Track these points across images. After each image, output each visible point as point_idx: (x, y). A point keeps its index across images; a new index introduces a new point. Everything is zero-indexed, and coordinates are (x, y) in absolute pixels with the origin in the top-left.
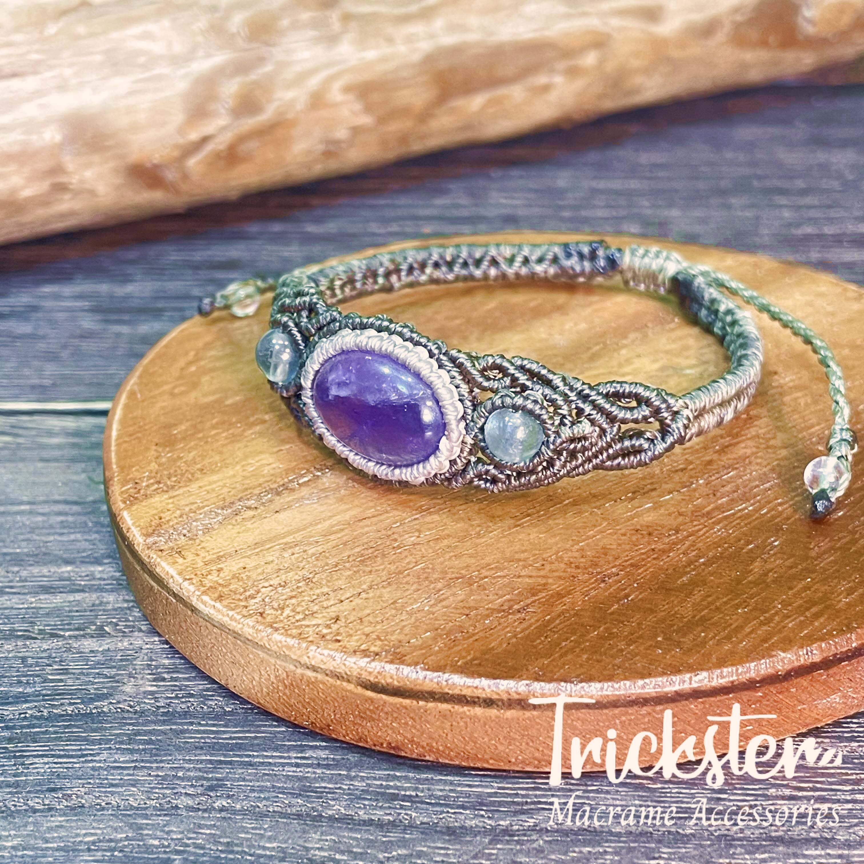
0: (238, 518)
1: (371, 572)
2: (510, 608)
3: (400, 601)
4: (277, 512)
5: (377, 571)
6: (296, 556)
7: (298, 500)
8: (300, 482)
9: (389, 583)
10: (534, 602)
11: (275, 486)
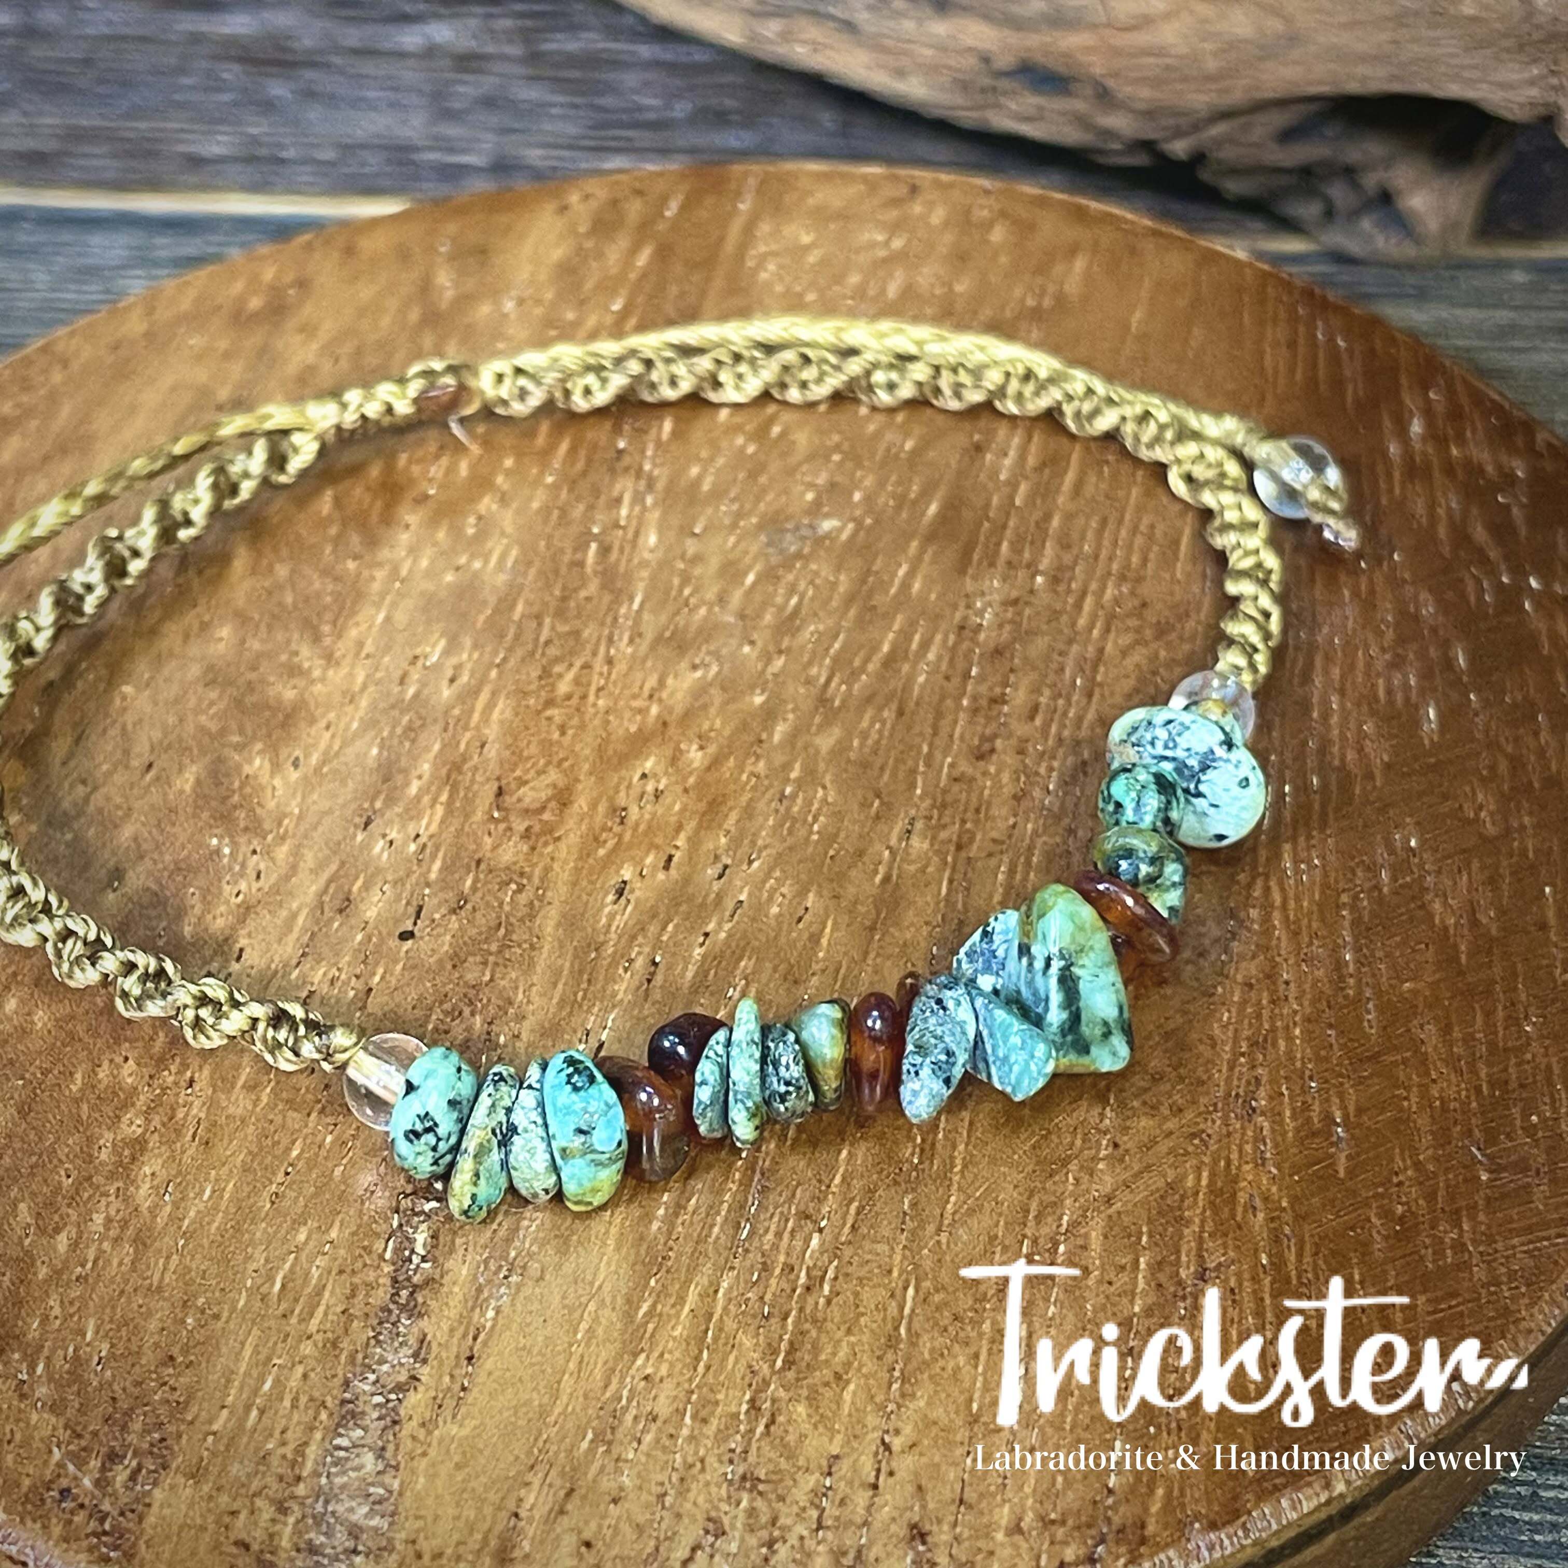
0: (408, 1428)
1: (838, 1377)
2: (1180, 1283)
3: (975, 1406)
4: (470, 1359)
5: (848, 1365)
6: (648, 1438)
7: (477, 1300)
8: (420, 1249)
9: (904, 1379)
10: (1200, 1241)
11: (381, 1295)
